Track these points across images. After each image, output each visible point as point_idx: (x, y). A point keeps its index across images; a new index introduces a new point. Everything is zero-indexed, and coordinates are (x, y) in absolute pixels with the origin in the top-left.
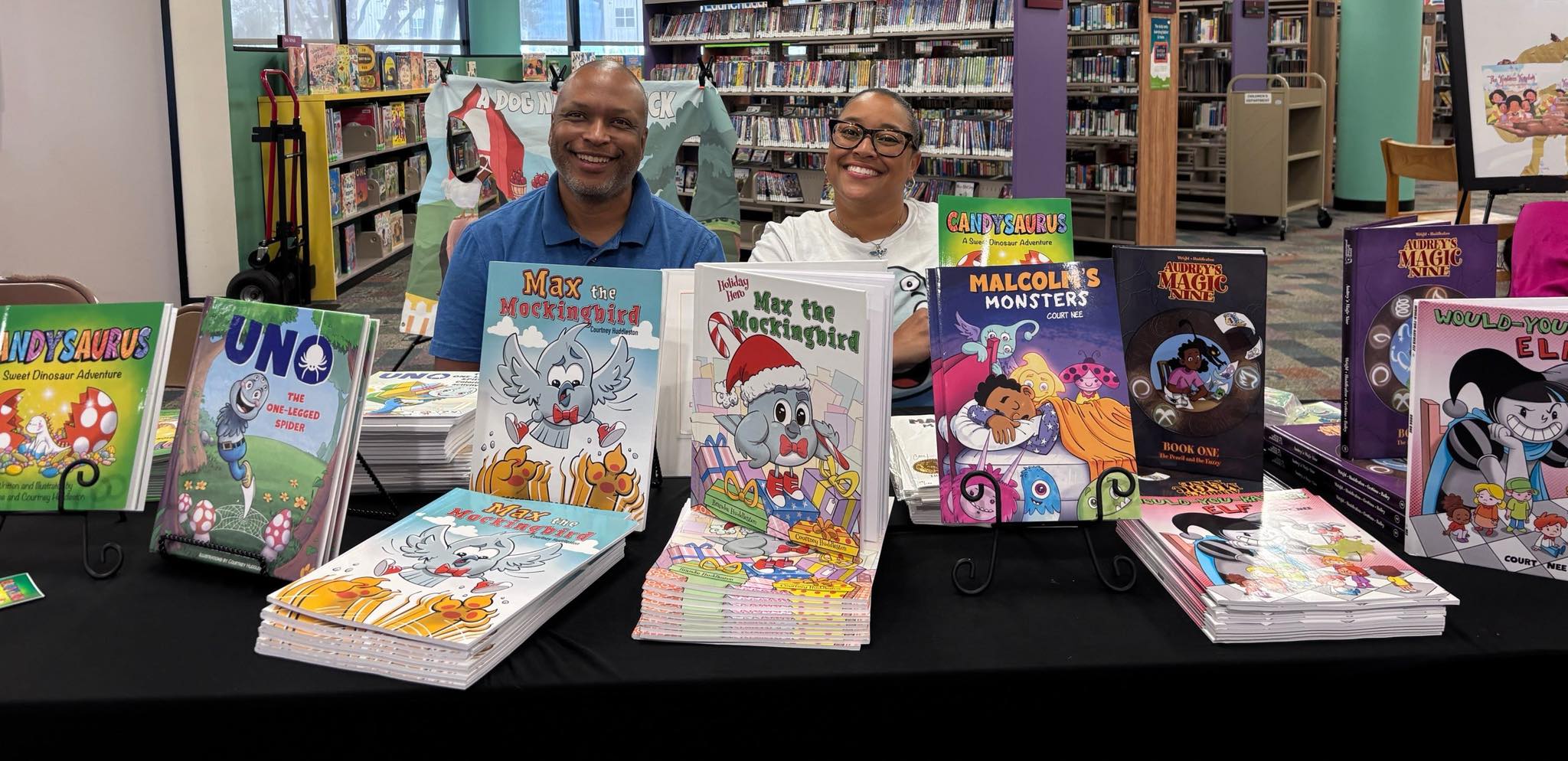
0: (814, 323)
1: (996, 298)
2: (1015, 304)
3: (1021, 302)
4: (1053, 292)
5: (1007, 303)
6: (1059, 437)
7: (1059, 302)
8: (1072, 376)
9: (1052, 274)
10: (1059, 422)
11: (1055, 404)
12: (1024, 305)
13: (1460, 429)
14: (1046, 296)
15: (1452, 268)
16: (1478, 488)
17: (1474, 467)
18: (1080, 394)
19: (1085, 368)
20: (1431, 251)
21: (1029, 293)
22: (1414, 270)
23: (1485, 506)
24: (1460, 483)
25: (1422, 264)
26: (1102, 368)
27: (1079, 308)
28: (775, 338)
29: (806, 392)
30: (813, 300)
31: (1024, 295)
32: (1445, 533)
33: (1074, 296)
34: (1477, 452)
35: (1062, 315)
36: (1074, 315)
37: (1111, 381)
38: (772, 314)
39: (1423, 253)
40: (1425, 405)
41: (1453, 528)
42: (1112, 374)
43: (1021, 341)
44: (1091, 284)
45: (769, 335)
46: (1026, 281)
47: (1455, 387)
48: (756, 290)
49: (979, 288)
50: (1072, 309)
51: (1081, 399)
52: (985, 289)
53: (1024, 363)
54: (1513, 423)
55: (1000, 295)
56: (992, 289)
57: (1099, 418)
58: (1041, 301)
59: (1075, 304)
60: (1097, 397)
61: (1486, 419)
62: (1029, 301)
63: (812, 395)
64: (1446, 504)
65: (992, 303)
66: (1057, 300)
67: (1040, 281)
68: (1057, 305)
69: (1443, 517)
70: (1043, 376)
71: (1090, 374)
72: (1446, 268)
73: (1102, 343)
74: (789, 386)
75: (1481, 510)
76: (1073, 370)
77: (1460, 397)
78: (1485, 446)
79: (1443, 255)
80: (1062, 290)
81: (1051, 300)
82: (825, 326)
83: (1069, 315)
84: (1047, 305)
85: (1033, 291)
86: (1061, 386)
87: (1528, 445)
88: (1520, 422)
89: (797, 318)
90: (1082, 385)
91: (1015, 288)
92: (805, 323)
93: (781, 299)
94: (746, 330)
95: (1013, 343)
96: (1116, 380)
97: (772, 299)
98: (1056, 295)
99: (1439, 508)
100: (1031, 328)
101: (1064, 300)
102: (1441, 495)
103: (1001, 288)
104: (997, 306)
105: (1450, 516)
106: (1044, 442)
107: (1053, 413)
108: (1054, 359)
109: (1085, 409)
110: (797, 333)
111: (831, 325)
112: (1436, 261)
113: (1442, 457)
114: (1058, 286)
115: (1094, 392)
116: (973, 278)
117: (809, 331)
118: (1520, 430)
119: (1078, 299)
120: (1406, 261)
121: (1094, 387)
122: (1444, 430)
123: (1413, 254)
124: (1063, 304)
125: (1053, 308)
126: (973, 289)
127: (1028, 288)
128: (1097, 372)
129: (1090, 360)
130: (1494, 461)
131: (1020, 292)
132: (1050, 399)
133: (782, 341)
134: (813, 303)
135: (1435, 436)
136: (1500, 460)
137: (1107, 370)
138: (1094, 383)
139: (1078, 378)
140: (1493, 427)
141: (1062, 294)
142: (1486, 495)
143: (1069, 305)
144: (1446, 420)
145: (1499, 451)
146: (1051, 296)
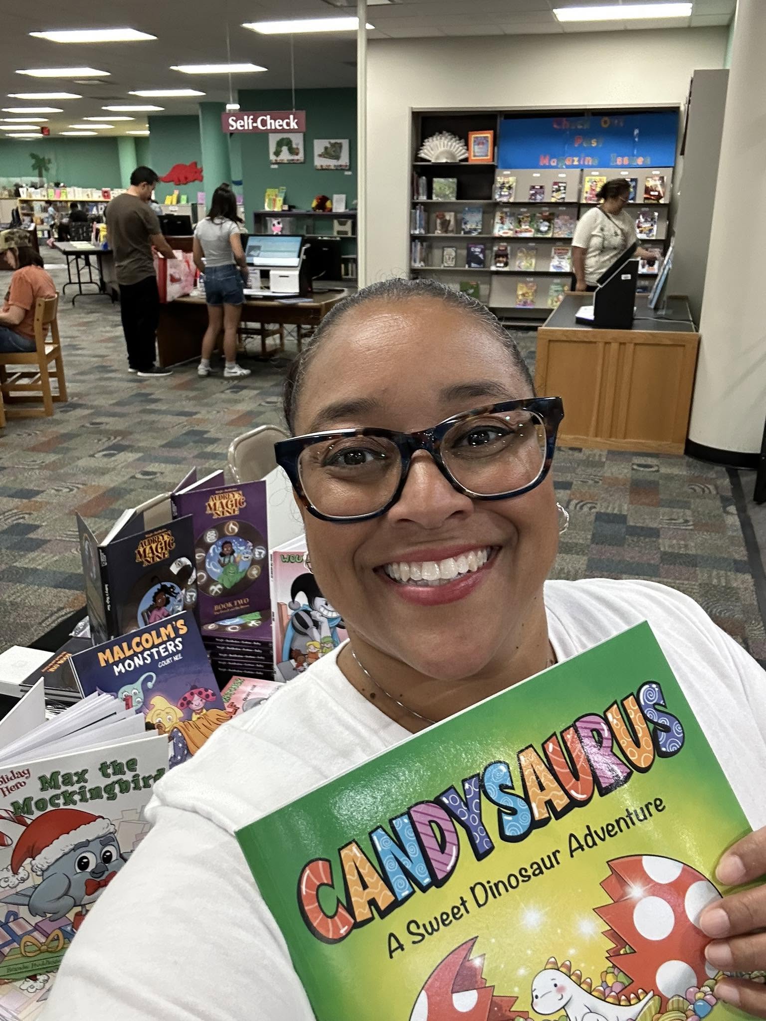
0: (115, 778)
1: (120, 665)
2: (135, 665)
3: (138, 662)
4: (158, 646)
5: (129, 666)
6: (188, 750)
7: (164, 652)
8: (185, 703)
9: (154, 633)
10: (185, 739)
11: (180, 728)
12: (141, 663)
13: (297, 616)
14: (154, 650)
15: (240, 509)
16: (308, 644)
17: (305, 634)
18: (194, 714)
19: (192, 694)
20: (226, 500)
21: (142, 653)
22: (217, 513)
23: (312, 653)
24: (300, 643)
25: (221, 509)
26: (202, 690)
27: (178, 652)
28: (71, 807)
29: (112, 835)
30: (112, 760)
31: (140, 655)
32: (294, 669)
33: (173, 644)
34: (306, 626)
35: (168, 661)
36: (176, 658)
37: (211, 697)
38: (63, 788)
39: (221, 503)
40: (280, 605)
41: (298, 666)
42: (210, 692)
43: (146, 691)
44: (181, 632)
45: (62, 807)
46: (138, 644)
47: (294, 595)
48: (41, 775)
49: (107, 662)
50: (174, 654)
51: (195, 717)
52: (111, 661)
53: (152, 706)
54: (322, 609)
55: (122, 661)
56: (117, 659)
57: (208, 725)
58: (151, 655)
59: (175, 650)
60: (204, 711)
61: (309, 609)
62: (144, 659)
63: (118, 836)
64: (294, 655)
65: (119, 670)
66: (162, 651)
67: (147, 641)
68: (163, 655)
69: (293, 661)
70: (167, 710)
71: (196, 697)
72: (236, 509)
73: (199, 672)
74: (90, 839)
75: (311, 655)
76: (185, 699)
77: (297, 599)
78: (310, 623)
79: (234, 502)
80: (164, 642)
81: (158, 652)
82: (128, 776)
83: (173, 659)
84: (156, 657)
85: (145, 650)
86: (180, 714)
87: (330, 620)
88: (325, 608)
89: (95, 780)
90: (193, 707)
91: (131, 652)
92: (103, 782)
93: (73, 772)
94: (32, 813)
95: (141, 695)
96: (213, 695)
97: (63, 776)
98: (161, 648)
99: (291, 658)
100: (149, 678)
101: (166, 649)
102: (291, 650)
103: (122, 656)
104: (123, 671)
105: (296, 661)
106: (179, 758)
107: (180, 734)
108: (171, 696)
109: (199, 723)
110: (96, 793)
111: (133, 773)
112: (230, 506)
113: (290, 632)
114: (160, 640)
115: (202, 709)
116: (100, 655)
117: (109, 789)
118: (325, 613)
119: (176, 646)
120: (211, 509)
121: (202, 705)
122: (290, 617)
123: (215, 504)
124: (167, 653)
125: (161, 658)
126: (103, 664)
127: (141, 649)
128: (200, 693)
129: (194, 687)
130: (315, 630)
131: (136, 654)
132: (175, 725)
133: (80, 807)
134: (111, 763)
135: (286, 621)
136: (317, 628)
137: (206, 690)
138: (201, 702)
139: (190, 702)
140: (312, 613)
141: (164, 646)
142: (312, 647)
143: (171, 652)
144: (290, 612)
145: (317, 624)
146: (157, 649)
